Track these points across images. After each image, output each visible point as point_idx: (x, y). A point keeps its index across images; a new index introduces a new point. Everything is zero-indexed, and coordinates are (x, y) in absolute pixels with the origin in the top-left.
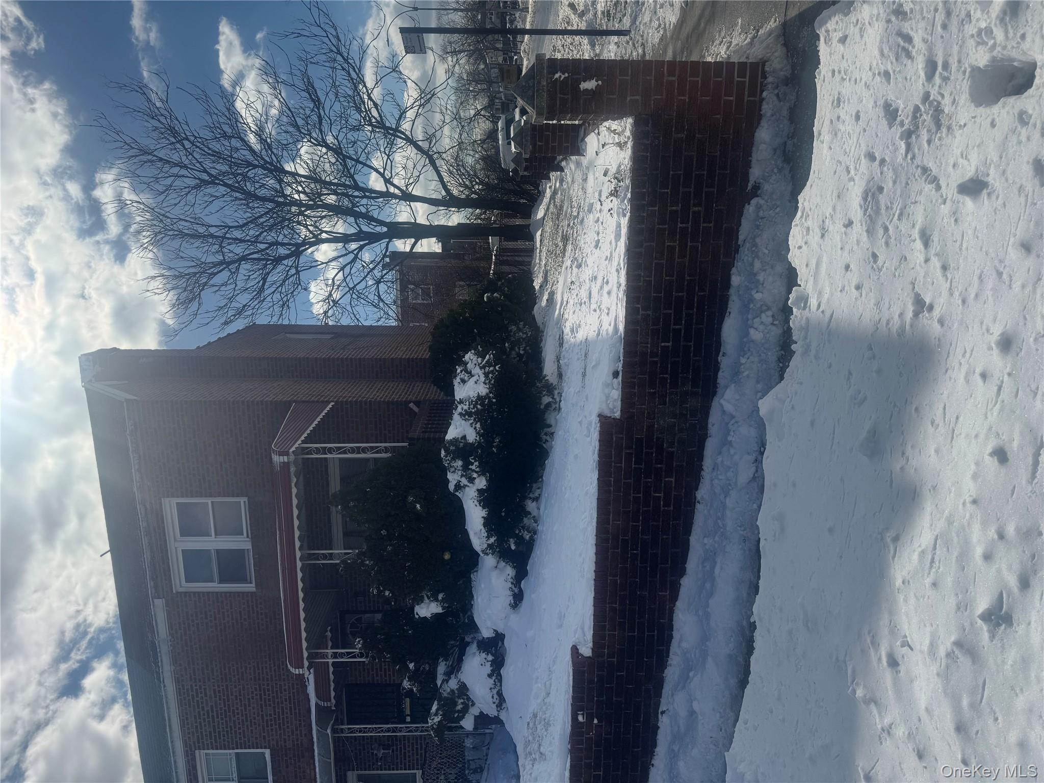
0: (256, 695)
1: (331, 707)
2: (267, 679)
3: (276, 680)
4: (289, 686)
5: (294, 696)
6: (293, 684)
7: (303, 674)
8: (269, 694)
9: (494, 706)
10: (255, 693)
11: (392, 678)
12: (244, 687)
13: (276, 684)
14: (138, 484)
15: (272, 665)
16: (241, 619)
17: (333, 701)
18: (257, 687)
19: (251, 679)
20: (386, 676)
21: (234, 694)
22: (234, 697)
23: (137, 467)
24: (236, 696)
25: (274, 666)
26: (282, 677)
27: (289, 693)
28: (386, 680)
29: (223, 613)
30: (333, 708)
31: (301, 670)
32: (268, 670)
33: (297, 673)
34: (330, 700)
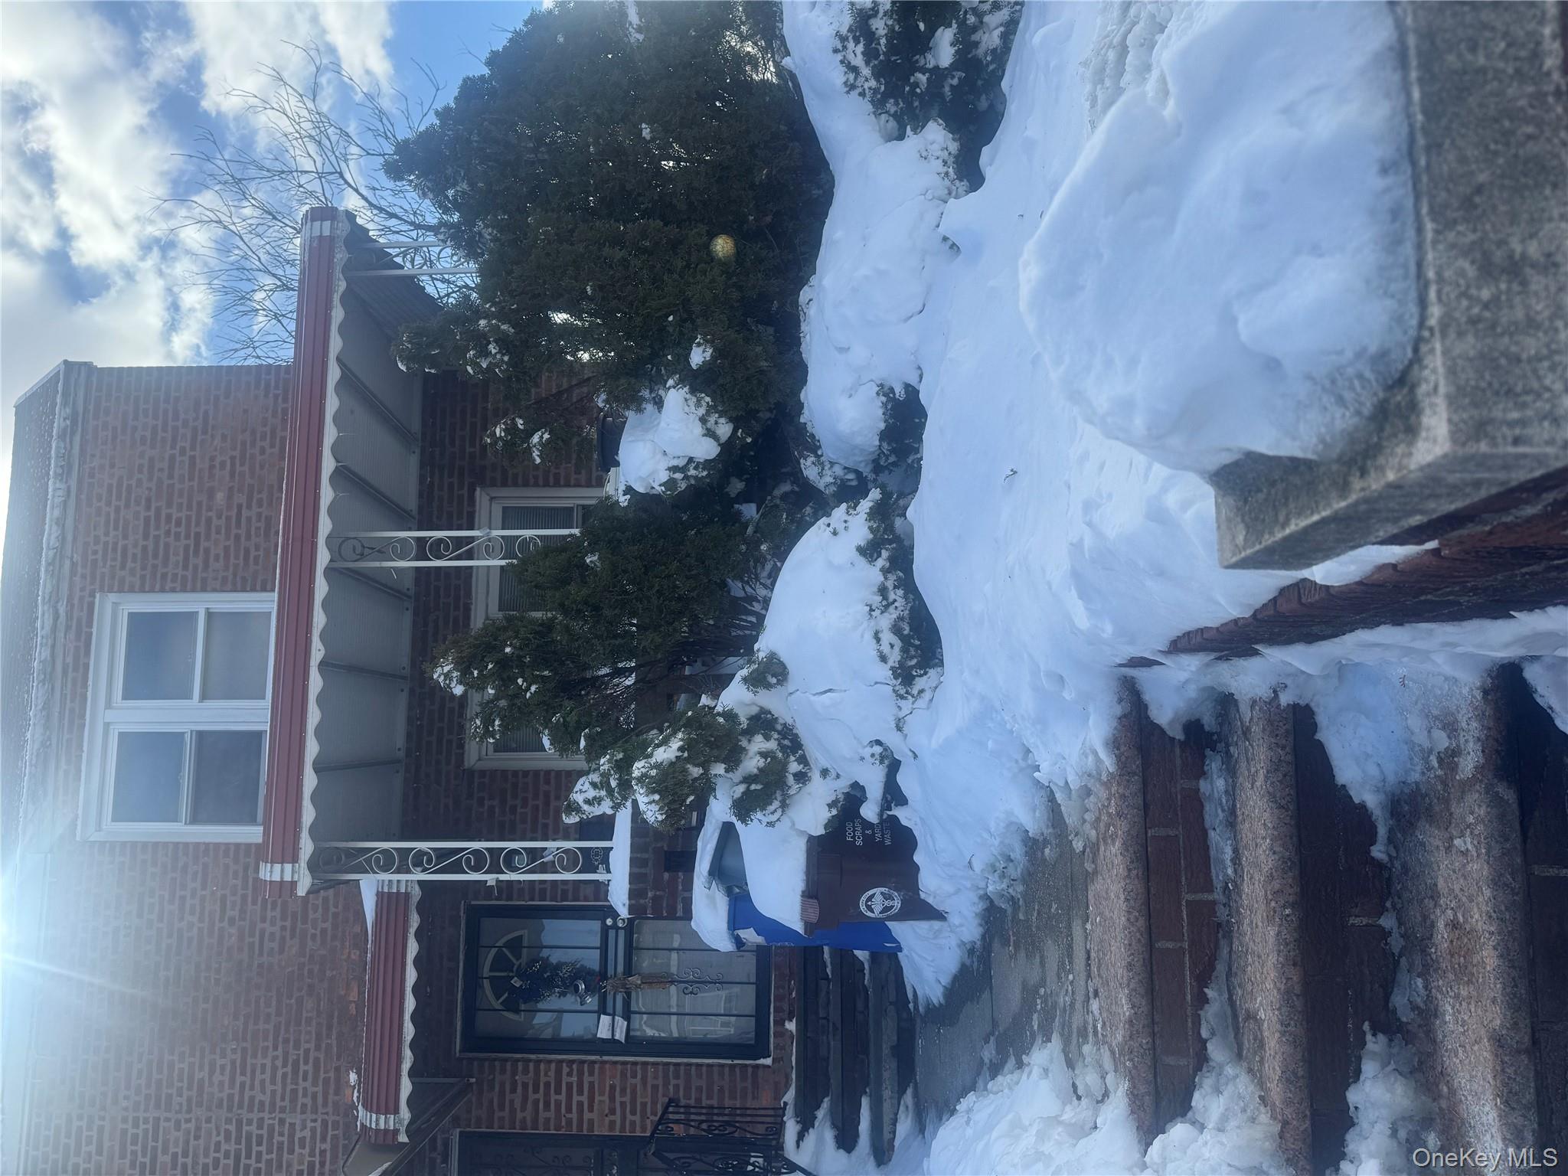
0: (227, 1155)
1: (396, 1132)
2: (262, 1104)
3: (283, 1110)
4: (313, 1130)
5: (322, 1164)
6: (325, 1123)
7: (293, 884)
8: (259, 1154)
9: (884, 672)
10: (224, 1147)
11: (587, 1116)
12: (198, 1129)
13: (282, 1122)
14: (51, 553)
15: (279, 1063)
16: (221, 920)
17: (405, 1114)
18: (232, 1128)
19: (220, 1105)
20: (569, 1110)
21: (172, 1150)
22: (168, 1158)
23: (57, 513)
24: (175, 1156)
25: (285, 1065)
26: (301, 1100)
27: (312, 1154)
28: (569, 1122)
29: (183, 898)
30: (403, 1138)
31: (288, 867)
32: (267, 1076)
33: (277, 878)
34: (396, 1111)
